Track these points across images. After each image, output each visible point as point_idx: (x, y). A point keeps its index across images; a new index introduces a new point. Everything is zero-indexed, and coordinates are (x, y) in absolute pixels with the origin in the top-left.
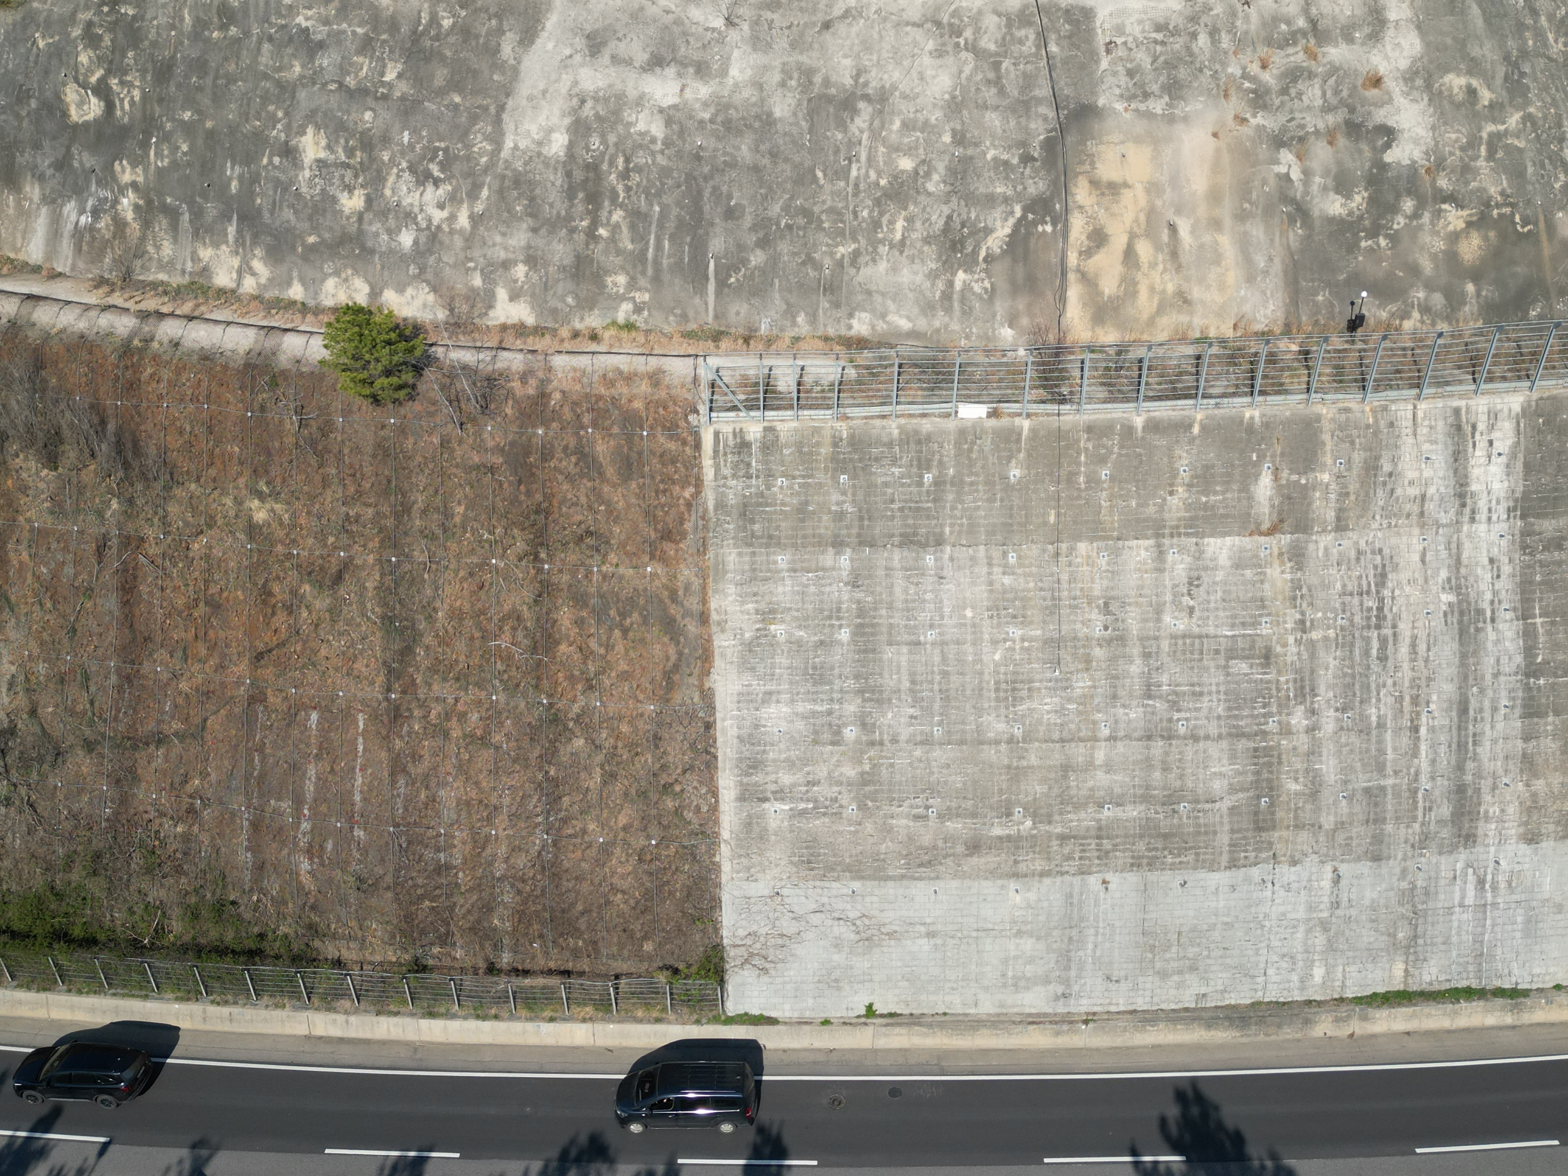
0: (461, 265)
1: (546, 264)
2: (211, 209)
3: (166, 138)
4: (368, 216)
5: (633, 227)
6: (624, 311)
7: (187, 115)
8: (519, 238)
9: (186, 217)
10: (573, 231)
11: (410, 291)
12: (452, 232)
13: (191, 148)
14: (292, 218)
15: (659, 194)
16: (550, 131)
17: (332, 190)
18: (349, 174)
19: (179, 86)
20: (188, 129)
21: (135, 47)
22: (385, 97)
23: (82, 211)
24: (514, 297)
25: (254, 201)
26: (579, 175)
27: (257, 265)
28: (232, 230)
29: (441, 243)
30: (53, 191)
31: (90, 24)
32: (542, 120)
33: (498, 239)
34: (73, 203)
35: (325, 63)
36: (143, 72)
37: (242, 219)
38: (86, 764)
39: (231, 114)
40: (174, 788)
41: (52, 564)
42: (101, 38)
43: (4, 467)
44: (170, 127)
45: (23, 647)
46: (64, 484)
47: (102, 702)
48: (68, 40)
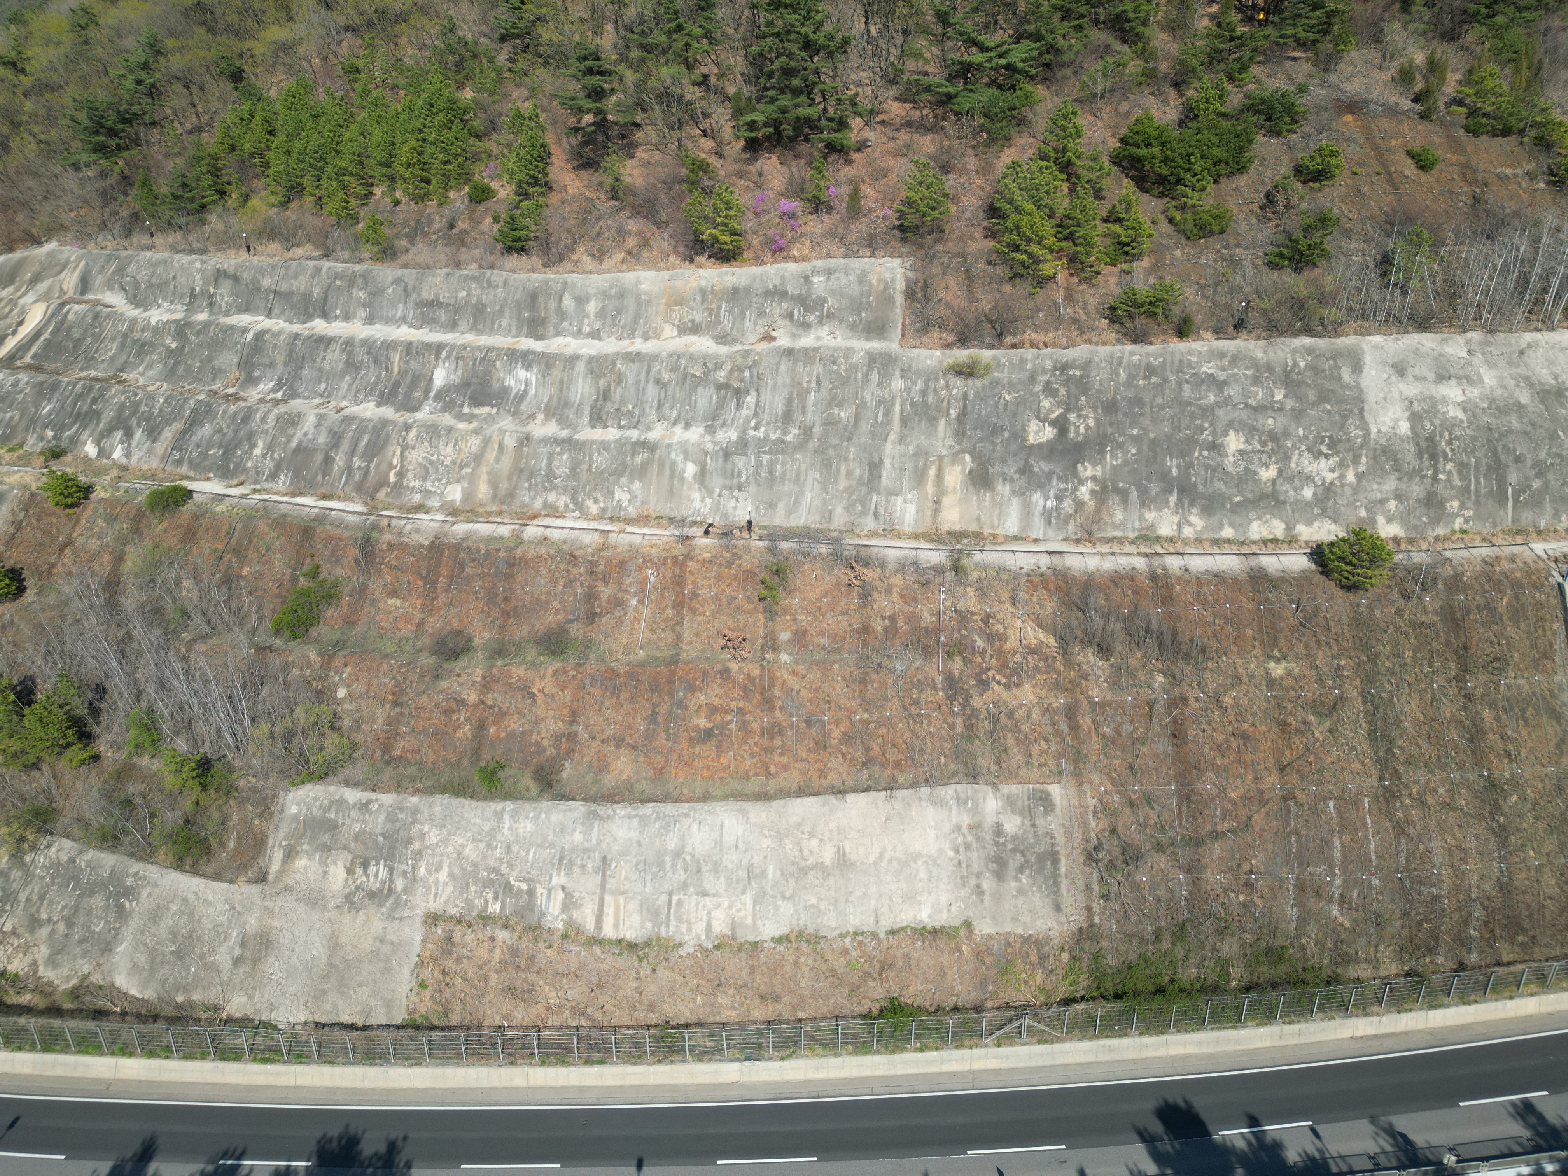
0: (1352, 505)
1: (1407, 499)
2: (1154, 488)
3: (1120, 446)
4: (1278, 482)
5: (1460, 472)
6: (1458, 523)
7: (1135, 431)
8: (1391, 484)
9: (1135, 494)
10: (1423, 477)
11: (1316, 524)
12: (1343, 486)
13: (1139, 451)
14: (1223, 488)
15: (1473, 451)
16: (1397, 421)
17: (1253, 468)
18: (1264, 457)
19: (1126, 415)
20: (1136, 440)
21: (1085, 394)
22: (1280, 409)
23: (1047, 498)
24: (1389, 520)
25: (1190, 480)
26: (1423, 444)
27: (1193, 519)
28: (1173, 500)
29: (1335, 493)
30: (1021, 487)
31: (1048, 383)
32: (1390, 414)
33: (1375, 486)
34: (1039, 493)
35: (1232, 393)
36: (1095, 408)
37: (1182, 490)
38: (1162, 861)
39: (1166, 428)
40: (1231, 869)
41: (1113, 725)
42: (1057, 390)
43: (1068, 663)
44: (1121, 439)
45: (1100, 785)
46: (1117, 670)
47: (1166, 815)
48: (1031, 394)
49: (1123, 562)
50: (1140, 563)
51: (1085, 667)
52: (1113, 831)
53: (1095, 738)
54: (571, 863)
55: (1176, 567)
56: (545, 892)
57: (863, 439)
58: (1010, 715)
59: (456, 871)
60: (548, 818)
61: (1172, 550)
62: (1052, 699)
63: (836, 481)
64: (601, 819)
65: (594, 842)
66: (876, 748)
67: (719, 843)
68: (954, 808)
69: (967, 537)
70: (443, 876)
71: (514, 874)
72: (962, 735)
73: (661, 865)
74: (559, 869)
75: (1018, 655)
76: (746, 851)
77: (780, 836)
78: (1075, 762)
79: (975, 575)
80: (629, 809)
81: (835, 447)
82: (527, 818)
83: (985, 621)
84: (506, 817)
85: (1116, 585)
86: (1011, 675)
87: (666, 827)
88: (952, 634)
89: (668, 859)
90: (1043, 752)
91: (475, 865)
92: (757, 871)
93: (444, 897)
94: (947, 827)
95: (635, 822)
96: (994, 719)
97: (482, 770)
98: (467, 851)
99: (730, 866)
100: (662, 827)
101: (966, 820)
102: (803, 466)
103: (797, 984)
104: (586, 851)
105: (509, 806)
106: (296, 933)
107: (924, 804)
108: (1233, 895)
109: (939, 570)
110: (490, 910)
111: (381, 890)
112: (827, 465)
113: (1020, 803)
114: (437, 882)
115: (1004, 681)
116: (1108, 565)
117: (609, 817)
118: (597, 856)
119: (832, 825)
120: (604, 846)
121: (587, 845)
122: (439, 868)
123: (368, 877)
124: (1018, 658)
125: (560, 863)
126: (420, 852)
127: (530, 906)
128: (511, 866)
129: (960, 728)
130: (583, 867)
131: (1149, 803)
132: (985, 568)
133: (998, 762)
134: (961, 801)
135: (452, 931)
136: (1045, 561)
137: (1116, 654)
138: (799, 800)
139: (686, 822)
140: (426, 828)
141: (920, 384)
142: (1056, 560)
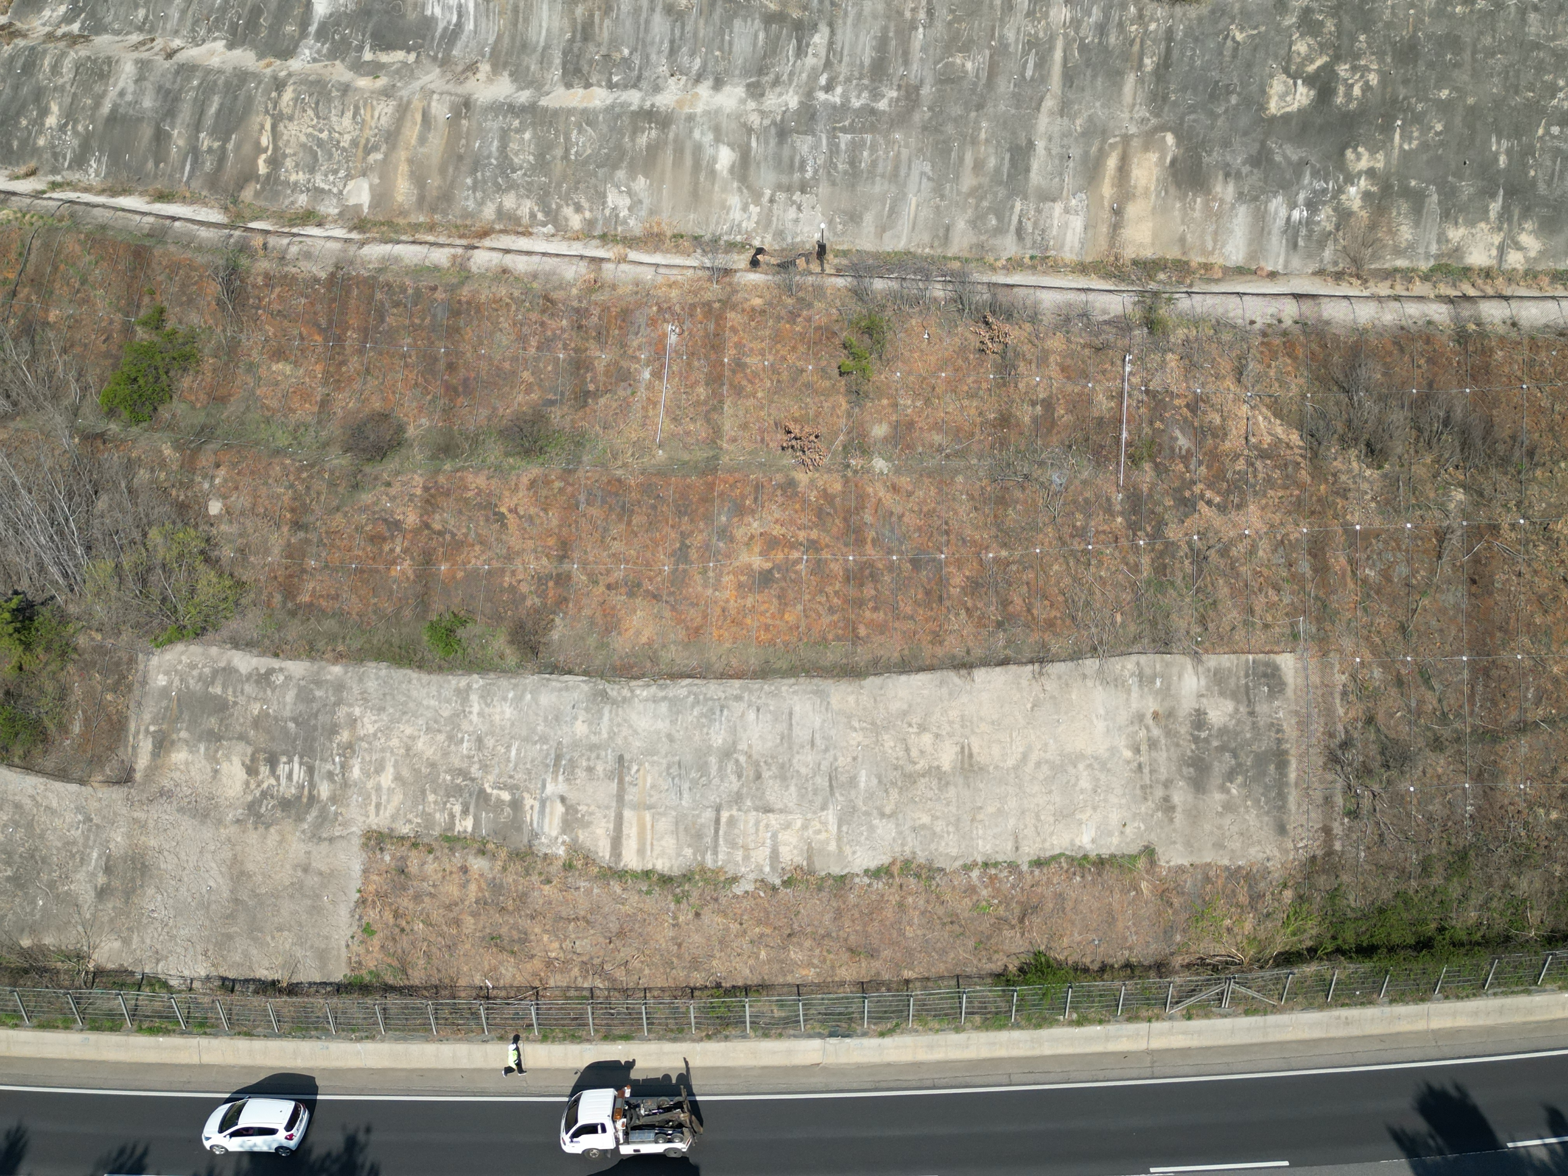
2: (1467, 188)
3: (1418, 119)
7: (1444, 94)
9: (1435, 198)
13: (1447, 127)
19: (1431, 65)
20: (1445, 107)
21: (1365, 30)
23: (1293, 206)
25: (1527, 174)
27: (1525, 239)
28: (1495, 207)
30: (1252, 187)
31: (1307, 12)
34: (1280, 199)
36: (1380, 55)
37: (1511, 193)
38: (1440, 764)
39: (1495, 88)
40: (1543, 775)
41: (1379, 566)
42: (1322, 24)
43: (1318, 472)
44: (1420, 107)
45: (1354, 654)
46: (1392, 482)
47: (1452, 699)
48: (1278, 30)
49: (1413, 310)
50: (1439, 313)
51: (1343, 478)
52: (1370, 720)
53: (1351, 585)
54: (573, 765)
55: (1497, 321)
56: (537, 805)
57: (1002, 107)
58: (1224, 552)
59: (405, 773)
60: (535, 699)
61: (1490, 291)
62: (1290, 527)
63: (957, 177)
64: (614, 702)
65: (605, 735)
66: (1017, 600)
67: (786, 738)
68: (1135, 689)
69: (1164, 268)
70: (386, 779)
71: (491, 778)
72: (1149, 583)
73: (703, 768)
74: (556, 773)
75: (1242, 461)
76: (826, 750)
77: (876, 729)
78: (1319, 620)
79: (1181, 333)
80: (653, 689)
81: (956, 120)
82: (505, 699)
83: (1193, 408)
84: (474, 698)
85: (1402, 350)
86: (1228, 492)
87: (710, 715)
88: (1140, 429)
89: (713, 760)
90: (1270, 606)
91: (433, 765)
92: (843, 778)
93: (390, 810)
94: (1123, 717)
95: (664, 707)
96: (1199, 558)
97: (433, 626)
98: (420, 745)
99: (803, 771)
100: (702, 715)
101: (1151, 705)
102: (905, 153)
103: (901, 933)
104: (593, 747)
105: (477, 681)
106: (183, 856)
107: (1089, 683)
108: (1541, 811)
109: (1122, 325)
110: (458, 828)
111: (299, 798)
112: (942, 151)
113: (1232, 682)
114: (378, 788)
115: (1218, 499)
116: (1390, 315)
117: (624, 700)
118: (610, 756)
119: (953, 714)
120: (619, 741)
121: (594, 739)
122: (380, 768)
123: (278, 779)
124: (1241, 465)
125: (557, 764)
126: (350, 746)
127: (517, 823)
128: (485, 767)
129: (1146, 572)
130: (590, 770)
131: (1427, 681)
132: (1196, 321)
133: (1203, 621)
134: (1144, 679)
135: (404, 859)
136: (1290, 310)
137: (1394, 459)
138: (903, 678)
139: (738, 708)
140: (357, 711)
141: (1096, 14)
142: (1307, 307)
